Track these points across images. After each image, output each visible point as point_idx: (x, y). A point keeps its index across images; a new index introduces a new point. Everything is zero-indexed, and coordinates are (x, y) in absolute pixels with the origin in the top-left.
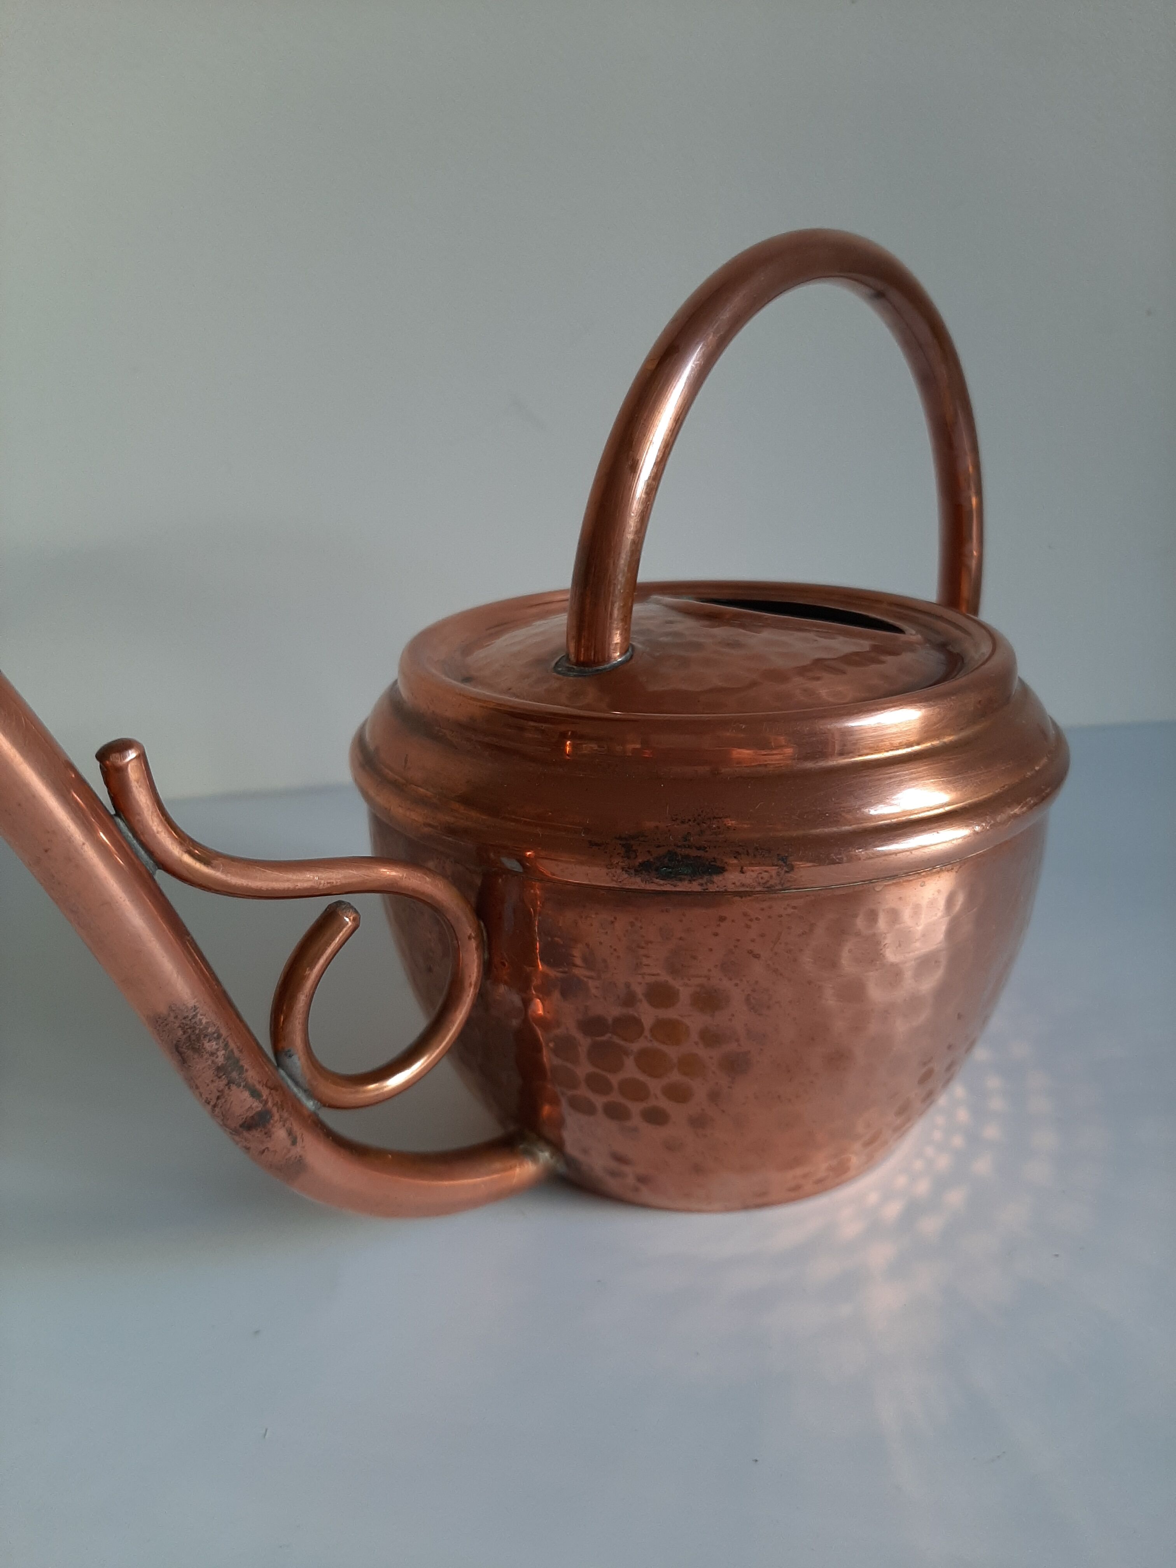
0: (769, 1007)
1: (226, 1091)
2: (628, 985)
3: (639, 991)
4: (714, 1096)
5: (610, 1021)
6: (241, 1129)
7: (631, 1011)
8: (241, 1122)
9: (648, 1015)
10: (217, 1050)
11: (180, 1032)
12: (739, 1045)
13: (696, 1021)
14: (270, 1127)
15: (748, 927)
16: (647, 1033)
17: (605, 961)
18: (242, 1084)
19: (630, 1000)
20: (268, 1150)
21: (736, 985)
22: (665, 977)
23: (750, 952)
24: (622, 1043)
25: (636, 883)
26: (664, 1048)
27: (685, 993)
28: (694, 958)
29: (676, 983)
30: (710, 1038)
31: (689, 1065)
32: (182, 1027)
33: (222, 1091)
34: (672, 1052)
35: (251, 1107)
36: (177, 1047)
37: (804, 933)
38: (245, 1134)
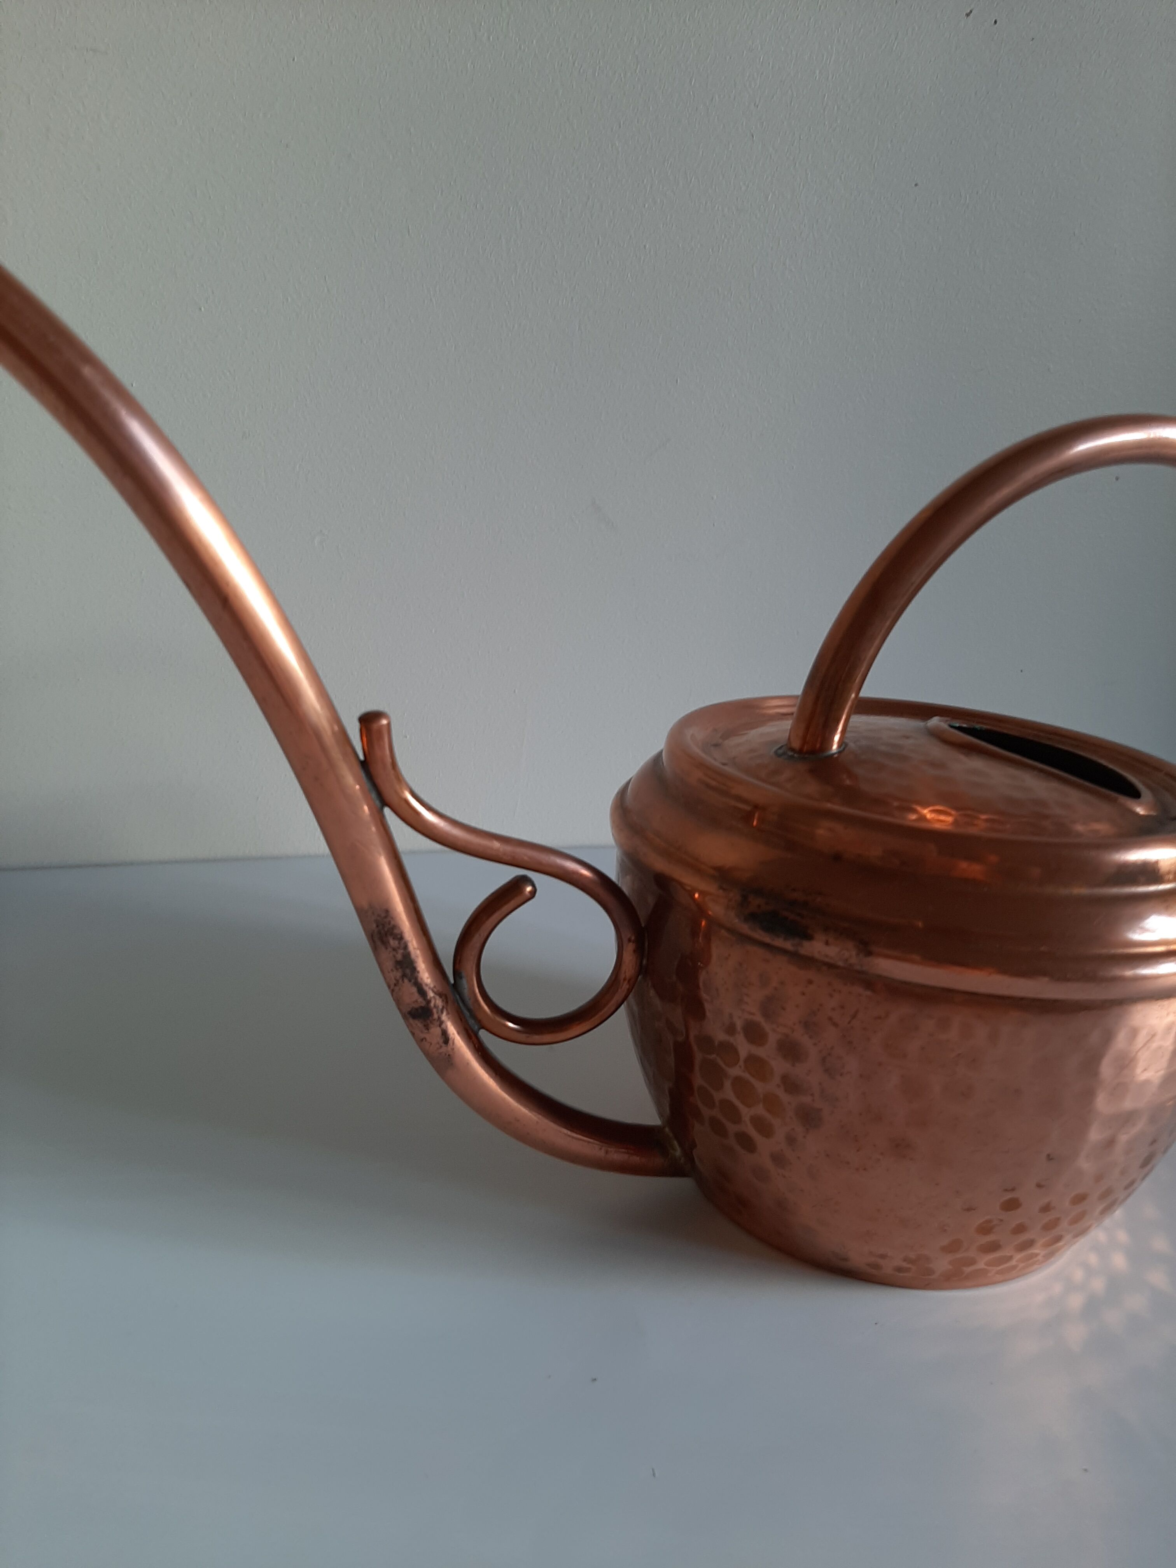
0: (841, 1075)
1: (400, 981)
2: (731, 1016)
3: (739, 1024)
4: (791, 1140)
5: (716, 1043)
6: (408, 1016)
7: (731, 1040)
8: (409, 1009)
9: (744, 1048)
10: (399, 948)
11: (374, 926)
12: (813, 1100)
13: (779, 1066)
14: (429, 1022)
15: (831, 996)
16: (741, 1063)
17: (717, 990)
18: (413, 981)
19: (731, 1030)
20: (426, 1041)
21: (815, 1044)
22: (758, 1018)
23: (830, 1019)
24: (723, 1066)
25: (745, 928)
26: (753, 1080)
27: (773, 1038)
28: (784, 1009)
29: (767, 1027)
30: (791, 1085)
31: (771, 1103)
32: (377, 922)
33: (397, 981)
34: (760, 1087)
35: (416, 1001)
36: (372, 936)
37: (879, 1018)
38: (411, 1020)
